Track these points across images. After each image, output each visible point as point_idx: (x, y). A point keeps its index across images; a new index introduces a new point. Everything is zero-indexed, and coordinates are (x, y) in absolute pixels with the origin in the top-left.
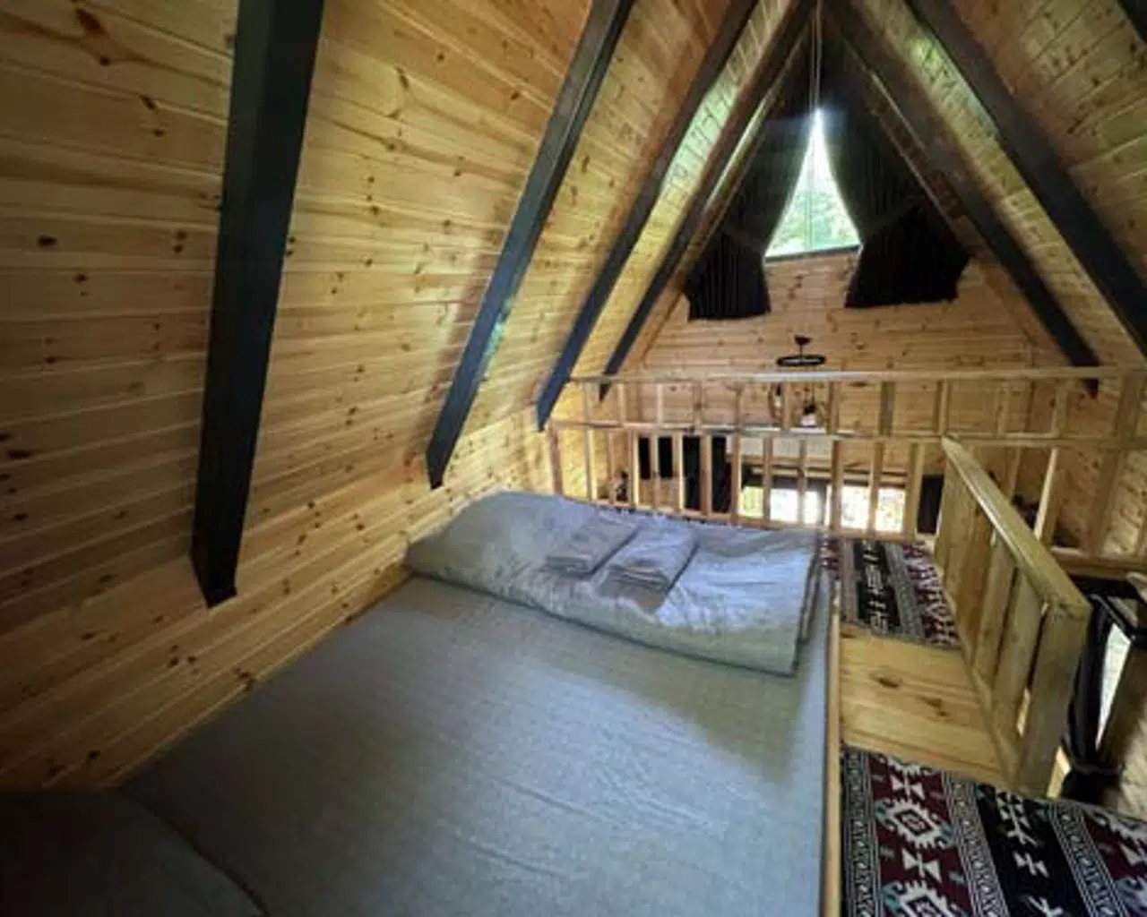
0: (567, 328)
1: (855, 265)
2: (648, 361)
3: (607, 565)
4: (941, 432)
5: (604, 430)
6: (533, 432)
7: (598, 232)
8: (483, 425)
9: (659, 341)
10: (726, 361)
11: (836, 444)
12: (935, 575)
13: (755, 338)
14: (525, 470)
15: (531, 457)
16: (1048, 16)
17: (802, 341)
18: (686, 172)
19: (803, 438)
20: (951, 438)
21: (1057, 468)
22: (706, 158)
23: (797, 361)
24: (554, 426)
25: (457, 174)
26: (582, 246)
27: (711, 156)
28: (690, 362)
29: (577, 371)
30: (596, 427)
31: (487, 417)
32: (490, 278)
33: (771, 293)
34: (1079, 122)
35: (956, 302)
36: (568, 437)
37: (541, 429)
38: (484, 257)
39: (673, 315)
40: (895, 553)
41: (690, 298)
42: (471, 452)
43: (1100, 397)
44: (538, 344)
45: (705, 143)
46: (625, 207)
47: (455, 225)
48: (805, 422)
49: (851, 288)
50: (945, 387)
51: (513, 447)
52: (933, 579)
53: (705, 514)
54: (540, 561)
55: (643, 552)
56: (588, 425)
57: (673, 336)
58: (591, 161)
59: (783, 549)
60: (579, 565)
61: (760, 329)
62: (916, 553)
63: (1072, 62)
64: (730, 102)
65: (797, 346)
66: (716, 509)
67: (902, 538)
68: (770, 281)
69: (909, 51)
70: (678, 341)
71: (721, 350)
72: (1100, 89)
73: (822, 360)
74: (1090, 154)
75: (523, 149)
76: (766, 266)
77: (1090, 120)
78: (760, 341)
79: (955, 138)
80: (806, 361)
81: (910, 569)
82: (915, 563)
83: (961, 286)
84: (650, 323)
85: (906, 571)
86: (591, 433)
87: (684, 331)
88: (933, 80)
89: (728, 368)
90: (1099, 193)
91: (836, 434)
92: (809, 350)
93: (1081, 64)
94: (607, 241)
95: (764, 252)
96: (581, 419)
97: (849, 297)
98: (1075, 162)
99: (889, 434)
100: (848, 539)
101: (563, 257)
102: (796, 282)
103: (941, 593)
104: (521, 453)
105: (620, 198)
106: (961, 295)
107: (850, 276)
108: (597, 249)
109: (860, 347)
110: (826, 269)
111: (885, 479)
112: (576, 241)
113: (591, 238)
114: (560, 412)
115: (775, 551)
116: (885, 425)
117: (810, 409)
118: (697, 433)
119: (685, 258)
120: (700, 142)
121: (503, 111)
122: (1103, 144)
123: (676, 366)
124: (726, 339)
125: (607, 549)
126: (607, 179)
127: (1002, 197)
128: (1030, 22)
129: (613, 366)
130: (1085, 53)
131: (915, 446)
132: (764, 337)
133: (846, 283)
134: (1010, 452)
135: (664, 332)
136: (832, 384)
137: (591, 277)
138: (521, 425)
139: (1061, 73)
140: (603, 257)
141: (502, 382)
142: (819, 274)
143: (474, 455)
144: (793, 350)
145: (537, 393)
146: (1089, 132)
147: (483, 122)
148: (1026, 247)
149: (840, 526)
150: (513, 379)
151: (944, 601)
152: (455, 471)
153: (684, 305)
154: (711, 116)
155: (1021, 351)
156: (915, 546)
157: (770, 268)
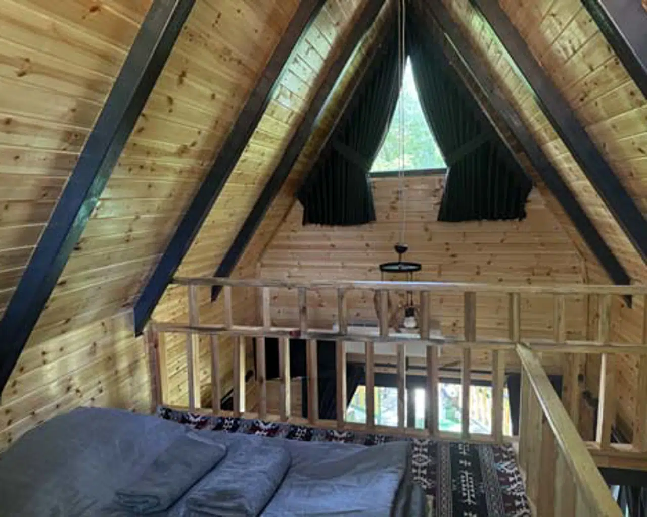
0: (169, 228)
1: (444, 184)
2: (265, 261)
3: (185, 499)
4: (516, 339)
5: (209, 333)
6: (129, 337)
7: (200, 140)
8: (63, 332)
9: (275, 243)
10: (339, 264)
11: (429, 349)
12: (520, 479)
13: (363, 244)
14: (115, 379)
15: (123, 364)
16: (554, 15)
17: (401, 250)
18: (292, 93)
19: (400, 343)
20: (523, 345)
21: (607, 373)
22: (310, 83)
23: (397, 267)
24: (154, 329)
25: (22, 74)
26: (183, 151)
27: (316, 81)
28: (303, 263)
29: (182, 271)
30: (201, 330)
31: (67, 323)
32: (68, 179)
33: (376, 204)
34: (586, 96)
35: (525, 220)
36: (170, 340)
37: (138, 332)
38: (59, 157)
39: (289, 218)
40: (486, 456)
41: (303, 203)
42: (45, 362)
43: (633, 307)
44: (132, 246)
45: (309, 71)
46: (230, 118)
47: (18, 124)
48: (407, 324)
49: (442, 204)
50: (515, 298)
51: (100, 354)
52: (519, 483)
53: (312, 422)
54: (109, 498)
55: (227, 482)
56: (191, 328)
57: (288, 238)
58: (188, 75)
59: (372, 468)
60: (151, 500)
61: (366, 234)
62: (505, 456)
63: (575, 52)
64: (331, 40)
65: (397, 255)
66: (322, 416)
67: (492, 440)
68: (375, 194)
69: (469, 22)
70: (294, 243)
71: (333, 253)
72: (594, 73)
73: (419, 267)
74: (598, 120)
75: (105, 57)
76: (370, 180)
77: (592, 95)
78: (367, 245)
79: (510, 92)
80: (404, 268)
81: (500, 473)
82: (503, 466)
83: (529, 207)
84: (265, 225)
85: (495, 475)
86: (195, 337)
87: (299, 233)
88: (489, 47)
89: (340, 270)
90: (607, 149)
91: (428, 339)
92: (406, 257)
93: (580, 53)
94: (211, 148)
95: (369, 168)
96: (186, 322)
97: (441, 212)
98: (590, 124)
99: (474, 340)
100: (446, 444)
101: (161, 161)
102: (395, 196)
103: (525, 499)
104: (111, 360)
105: (224, 111)
106: (528, 215)
107: (442, 192)
108: (201, 155)
109: (453, 256)
110: (423, 187)
111: (474, 377)
112: (174, 147)
113: (193, 145)
114: (162, 313)
115: (367, 470)
116: (470, 331)
117: (410, 313)
118: (302, 337)
119: (297, 166)
120: (304, 69)
121: (81, 21)
122: (603, 113)
123: (293, 266)
124: (336, 242)
125: (188, 478)
126: (209, 93)
127: (547, 142)
128: (544, 18)
129: (226, 266)
130: (581, 47)
131: (496, 352)
132: (370, 243)
133: (437, 200)
134: (570, 358)
135: (280, 234)
136: (422, 292)
137: (194, 182)
138: (114, 330)
139: (569, 58)
140: (207, 164)
141: (85, 285)
142: (417, 190)
143: (48, 366)
144: (395, 257)
145: (134, 295)
146: (593, 104)
147: (55, 29)
148: (569, 183)
149: (438, 431)
150: (101, 281)
151: (527, 507)
152: (17, 387)
153: (298, 209)
154: (313, 48)
155: (577, 265)
156: (503, 448)
157: (374, 182)
